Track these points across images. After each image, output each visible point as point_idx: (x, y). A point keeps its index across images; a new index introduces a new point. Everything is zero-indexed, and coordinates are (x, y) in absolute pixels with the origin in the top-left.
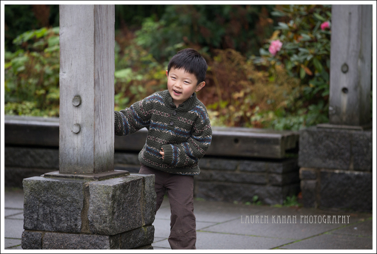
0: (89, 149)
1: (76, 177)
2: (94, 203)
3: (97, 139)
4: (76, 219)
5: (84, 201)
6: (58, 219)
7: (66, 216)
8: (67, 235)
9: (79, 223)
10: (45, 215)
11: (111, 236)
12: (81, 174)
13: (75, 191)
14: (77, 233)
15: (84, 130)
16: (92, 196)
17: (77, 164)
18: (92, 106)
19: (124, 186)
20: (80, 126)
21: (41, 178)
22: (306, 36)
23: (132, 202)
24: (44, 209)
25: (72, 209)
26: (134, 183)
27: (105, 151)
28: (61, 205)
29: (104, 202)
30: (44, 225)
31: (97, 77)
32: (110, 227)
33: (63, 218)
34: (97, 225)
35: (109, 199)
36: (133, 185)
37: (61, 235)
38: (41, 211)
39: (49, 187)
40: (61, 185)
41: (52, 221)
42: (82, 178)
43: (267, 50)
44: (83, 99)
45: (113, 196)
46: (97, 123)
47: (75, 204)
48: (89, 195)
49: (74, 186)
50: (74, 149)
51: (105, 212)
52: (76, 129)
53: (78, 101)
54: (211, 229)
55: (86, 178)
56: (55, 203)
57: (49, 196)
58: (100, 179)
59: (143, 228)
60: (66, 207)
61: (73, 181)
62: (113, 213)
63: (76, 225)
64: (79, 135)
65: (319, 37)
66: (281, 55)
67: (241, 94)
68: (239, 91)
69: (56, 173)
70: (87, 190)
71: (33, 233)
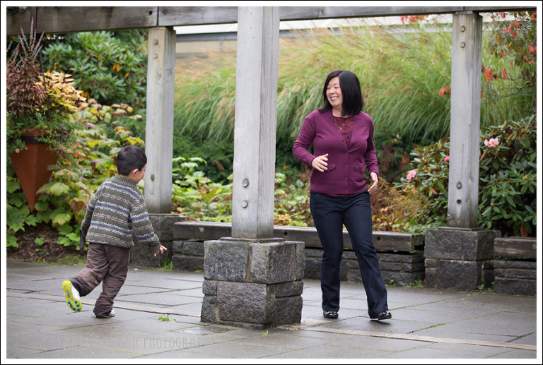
0: (254, 219)
1: (243, 240)
2: (255, 259)
3: (260, 212)
4: (242, 272)
5: (248, 257)
6: (229, 271)
7: (235, 268)
8: (235, 284)
9: (244, 274)
10: (220, 268)
11: (268, 285)
12: (245, 237)
13: (242, 250)
14: (243, 282)
15: (250, 205)
16: (254, 254)
17: (245, 231)
18: (256, 187)
19: (279, 248)
20: (247, 202)
21: (218, 241)
22: (433, 166)
23: (285, 261)
24: (219, 264)
25: (239, 263)
26: (288, 246)
27: (266, 222)
28: (231, 261)
29: (263, 259)
30: (219, 276)
31: (261, 165)
32: (267, 278)
33: (233, 271)
34: (257, 276)
35: (266, 256)
36: (286, 248)
37: (230, 283)
38: (217, 266)
39: (223, 247)
40: (232, 246)
41: (224, 273)
42: (248, 241)
43: (405, 177)
44: (250, 182)
45: (270, 254)
46: (260, 200)
47: (242, 260)
48: (252, 253)
49: (241, 246)
50: (243, 220)
51: (263, 266)
52: (245, 205)
53: (247, 183)
55: (251, 241)
56: (227, 260)
57: (222, 254)
58: (261, 242)
59: (294, 282)
60: (235, 262)
61: (241, 243)
62: (270, 267)
63: (242, 276)
64: (247, 209)
65: (443, 167)
66: (415, 181)
67: (386, 209)
68: (384, 206)
69: (230, 238)
70: (250, 249)
71: (211, 282)
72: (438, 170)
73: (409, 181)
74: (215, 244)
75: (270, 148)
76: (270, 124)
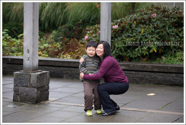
0: (31, 64)
1: (28, 72)
2: (32, 79)
3: (33, 62)
4: (27, 83)
5: (30, 78)
6: (23, 83)
7: (25, 82)
8: (25, 88)
9: (28, 84)
10: (19, 82)
11: (37, 88)
12: (29, 71)
13: (27, 76)
14: (28, 87)
15: (30, 59)
16: (32, 77)
17: (28, 68)
18: (32, 53)
19: (40, 75)
20: (29, 58)
21: (18, 72)
22: (94, 35)
23: (43, 79)
24: (19, 81)
26: (44, 74)
27: (36, 65)
28: (23, 79)
29: (35, 79)
30: (19, 85)
31: (33, 45)
32: (37, 85)
33: (24, 83)
34: (33, 85)
35: (36, 78)
36: (43, 74)
37: (23, 88)
38: (18, 81)
39: (20, 75)
40: (23, 74)
41: (21, 84)
42: (29, 72)
43: (84, 39)
44: (30, 51)
45: (37, 77)
46: (33, 57)
47: (27, 79)
48: (31, 77)
49: (27, 74)
50: (27, 64)
51: (35, 82)
52: (28, 59)
53: (28, 51)
54: (67, 86)
55: (30, 72)
56: (22, 79)
57: (20, 77)
58: (34, 72)
59: (46, 86)
60: (25, 80)
61: (27, 73)
62: (38, 82)
63: (27, 85)
64: (29, 61)
65: (98, 35)
66: (88, 40)
67: (77, 50)
68: (76, 49)
69: (22, 71)
70: (30, 75)
71: (16, 87)
72: (96, 36)
73: (85, 40)
74: (17, 73)
75: (36, 38)
76: (36, 30)
